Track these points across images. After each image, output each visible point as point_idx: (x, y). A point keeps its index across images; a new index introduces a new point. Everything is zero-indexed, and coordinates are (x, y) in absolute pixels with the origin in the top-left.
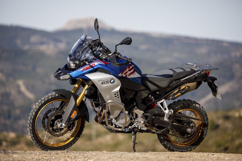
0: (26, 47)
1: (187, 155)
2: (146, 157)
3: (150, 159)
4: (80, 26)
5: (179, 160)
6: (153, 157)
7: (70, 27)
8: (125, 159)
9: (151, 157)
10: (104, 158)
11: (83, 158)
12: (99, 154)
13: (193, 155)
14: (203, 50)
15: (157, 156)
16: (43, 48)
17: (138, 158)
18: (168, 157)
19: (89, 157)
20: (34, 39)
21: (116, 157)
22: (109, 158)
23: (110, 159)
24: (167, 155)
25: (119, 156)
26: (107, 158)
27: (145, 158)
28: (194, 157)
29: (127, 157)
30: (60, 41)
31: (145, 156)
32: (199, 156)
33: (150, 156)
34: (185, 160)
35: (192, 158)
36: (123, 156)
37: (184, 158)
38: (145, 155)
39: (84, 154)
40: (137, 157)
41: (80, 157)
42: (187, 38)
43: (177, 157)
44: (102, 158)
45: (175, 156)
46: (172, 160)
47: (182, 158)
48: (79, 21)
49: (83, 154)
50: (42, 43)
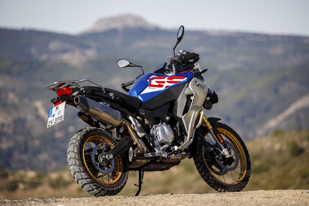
0: (44, 57)
1: (276, 195)
2: (224, 199)
3: (230, 202)
4: (113, 25)
5: (267, 201)
6: (233, 199)
7: (101, 28)
8: (199, 203)
9: (230, 198)
10: (171, 203)
11: (145, 205)
12: (164, 198)
13: (283, 194)
14: (278, 50)
15: (237, 198)
16: (66, 57)
17: (215, 201)
18: (252, 198)
19: (153, 202)
20: (54, 46)
21: (186, 201)
22: (177, 202)
23: (179, 204)
24: (250, 196)
25: (190, 200)
26: (175, 203)
27: (223, 201)
28: (285, 197)
29: (201, 200)
30: (88, 47)
31: (222, 199)
32: (291, 195)
33: (228, 198)
34: (275, 201)
35: (282, 198)
36: (195, 200)
37: (273, 199)
38: (222, 197)
39: (145, 200)
40: (212, 200)
41: (141, 203)
42: (255, 35)
43: (263, 197)
44: (169, 204)
45: (261, 196)
46: (257, 201)
47: (270, 199)
48: (112, 19)
49: (143, 200)
50: (65, 51)
